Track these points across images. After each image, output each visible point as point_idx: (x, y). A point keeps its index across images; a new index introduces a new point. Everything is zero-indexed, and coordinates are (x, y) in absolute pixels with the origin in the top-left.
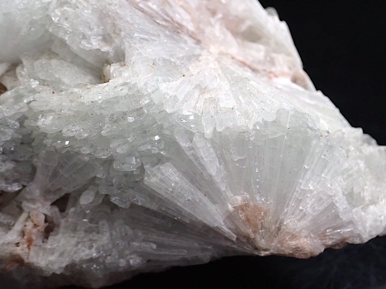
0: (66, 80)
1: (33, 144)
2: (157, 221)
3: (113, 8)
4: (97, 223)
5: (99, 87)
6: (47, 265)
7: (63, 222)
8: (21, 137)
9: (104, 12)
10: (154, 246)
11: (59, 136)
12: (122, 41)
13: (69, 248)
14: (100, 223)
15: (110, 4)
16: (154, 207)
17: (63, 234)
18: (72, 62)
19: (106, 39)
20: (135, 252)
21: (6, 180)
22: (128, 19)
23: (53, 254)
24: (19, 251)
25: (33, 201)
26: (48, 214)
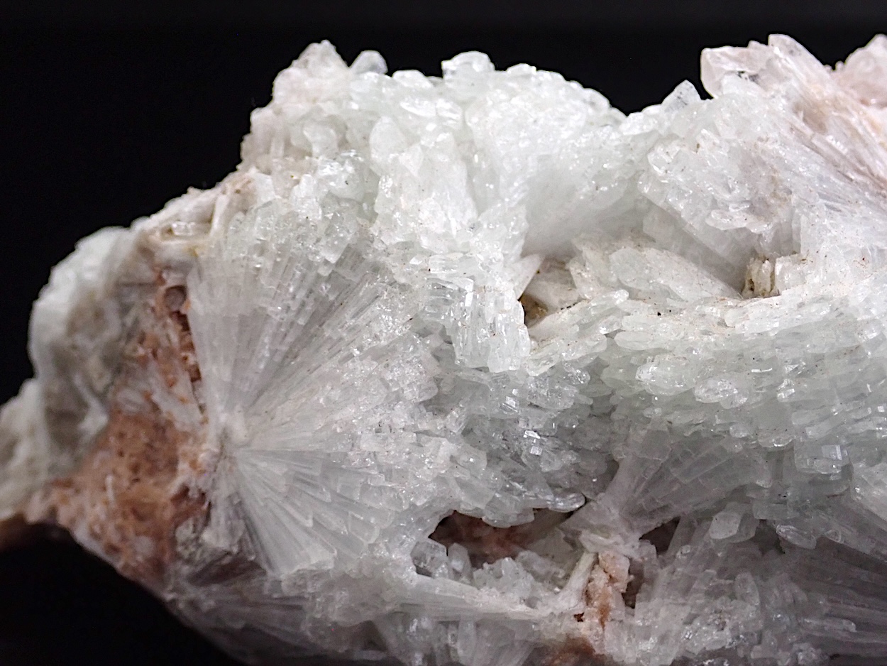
0: (681, 290)
1: (615, 416)
2: (864, 575)
3: (770, 147)
4: (732, 577)
5: (761, 304)
6: (638, 659)
7: (663, 574)
8: (591, 402)
9: (753, 154)
10: (853, 627)
11: (684, 401)
12: (792, 213)
13: (675, 628)
14: (739, 577)
15: (760, 139)
16: (866, 547)
17: (663, 597)
18: (682, 254)
19: (757, 208)
20: (808, 638)
21: (553, 486)
22: (801, 170)
23: (647, 638)
24: (584, 630)
25: (604, 530)
26: (636, 557)
